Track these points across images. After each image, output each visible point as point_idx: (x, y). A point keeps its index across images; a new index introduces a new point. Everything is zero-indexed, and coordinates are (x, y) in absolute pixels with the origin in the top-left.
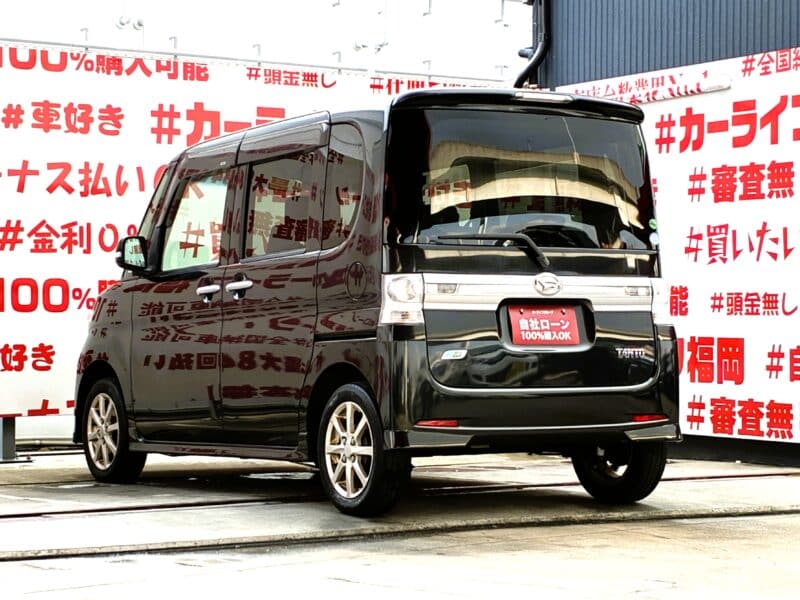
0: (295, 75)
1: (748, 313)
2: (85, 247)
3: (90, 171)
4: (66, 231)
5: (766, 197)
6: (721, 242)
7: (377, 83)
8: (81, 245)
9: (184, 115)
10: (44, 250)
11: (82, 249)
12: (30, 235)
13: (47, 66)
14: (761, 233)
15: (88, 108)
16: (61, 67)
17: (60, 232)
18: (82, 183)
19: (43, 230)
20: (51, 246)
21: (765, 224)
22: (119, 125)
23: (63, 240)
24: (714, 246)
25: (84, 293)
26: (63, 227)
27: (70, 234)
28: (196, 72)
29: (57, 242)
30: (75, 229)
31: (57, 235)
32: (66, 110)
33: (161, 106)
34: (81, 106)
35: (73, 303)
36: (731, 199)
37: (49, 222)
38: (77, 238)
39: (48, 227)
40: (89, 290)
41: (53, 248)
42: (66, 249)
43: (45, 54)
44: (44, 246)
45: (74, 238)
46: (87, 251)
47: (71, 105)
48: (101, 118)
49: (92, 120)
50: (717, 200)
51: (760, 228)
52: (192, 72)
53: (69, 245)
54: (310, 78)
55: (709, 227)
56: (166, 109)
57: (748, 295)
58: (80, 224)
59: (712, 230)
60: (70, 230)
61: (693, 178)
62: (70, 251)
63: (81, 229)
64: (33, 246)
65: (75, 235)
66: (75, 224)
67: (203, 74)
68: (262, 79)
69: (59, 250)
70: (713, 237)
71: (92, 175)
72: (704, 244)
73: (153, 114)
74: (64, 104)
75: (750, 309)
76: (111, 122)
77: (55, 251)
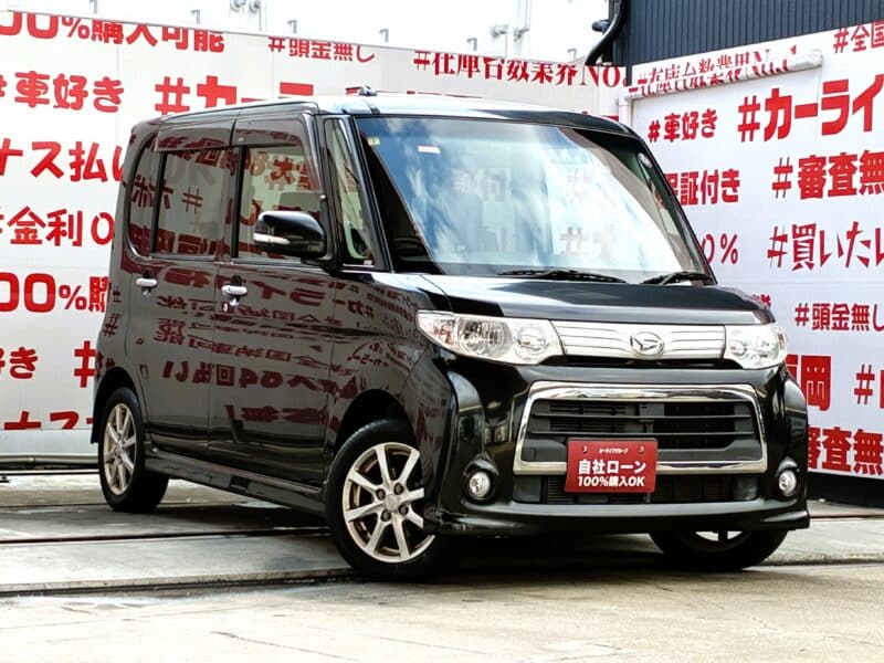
0: (325, 47)
1: (835, 328)
2: (75, 238)
3: (83, 152)
4: (53, 219)
5: (859, 194)
6: (807, 245)
7: (422, 57)
8: (71, 237)
9: (194, 90)
10: (27, 241)
11: (71, 241)
12: (10, 224)
13: (34, 32)
14: (852, 235)
15: (81, 81)
16: (51, 33)
17: (46, 220)
18: (72, 165)
19: (27, 218)
20: (35, 236)
21: (856, 224)
22: (118, 101)
23: (49, 230)
24: (800, 250)
25: (72, 291)
26: (50, 216)
27: (58, 224)
28: (210, 41)
29: (43, 233)
30: (64, 218)
31: (43, 225)
32: (55, 82)
33: (167, 80)
34: (73, 78)
35: (60, 302)
36: (820, 195)
37: (33, 210)
38: (66, 228)
39: (32, 215)
40: (79, 288)
41: (38, 238)
42: (53, 240)
43: (32, 18)
44: (27, 236)
45: (62, 228)
46: (78, 243)
47: (62, 76)
48: (96, 92)
49: (86, 94)
50: (804, 196)
51: (850, 228)
52: (205, 42)
53: (56, 236)
54: (344, 50)
55: (794, 227)
56: (174, 82)
57: (836, 306)
58: (69, 212)
59: (798, 231)
60: (58, 219)
61: (779, 170)
62: (57, 243)
63: (71, 217)
64: (14, 236)
65: (64, 224)
66: (64, 212)
67: (217, 44)
68: (287, 51)
69: (45, 241)
70: (800, 239)
71: (85, 157)
72: (789, 247)
73: (158, 88)
74: (54, 76)
75: (838, 322)
76: (107, 96)
77: (40, 242)
